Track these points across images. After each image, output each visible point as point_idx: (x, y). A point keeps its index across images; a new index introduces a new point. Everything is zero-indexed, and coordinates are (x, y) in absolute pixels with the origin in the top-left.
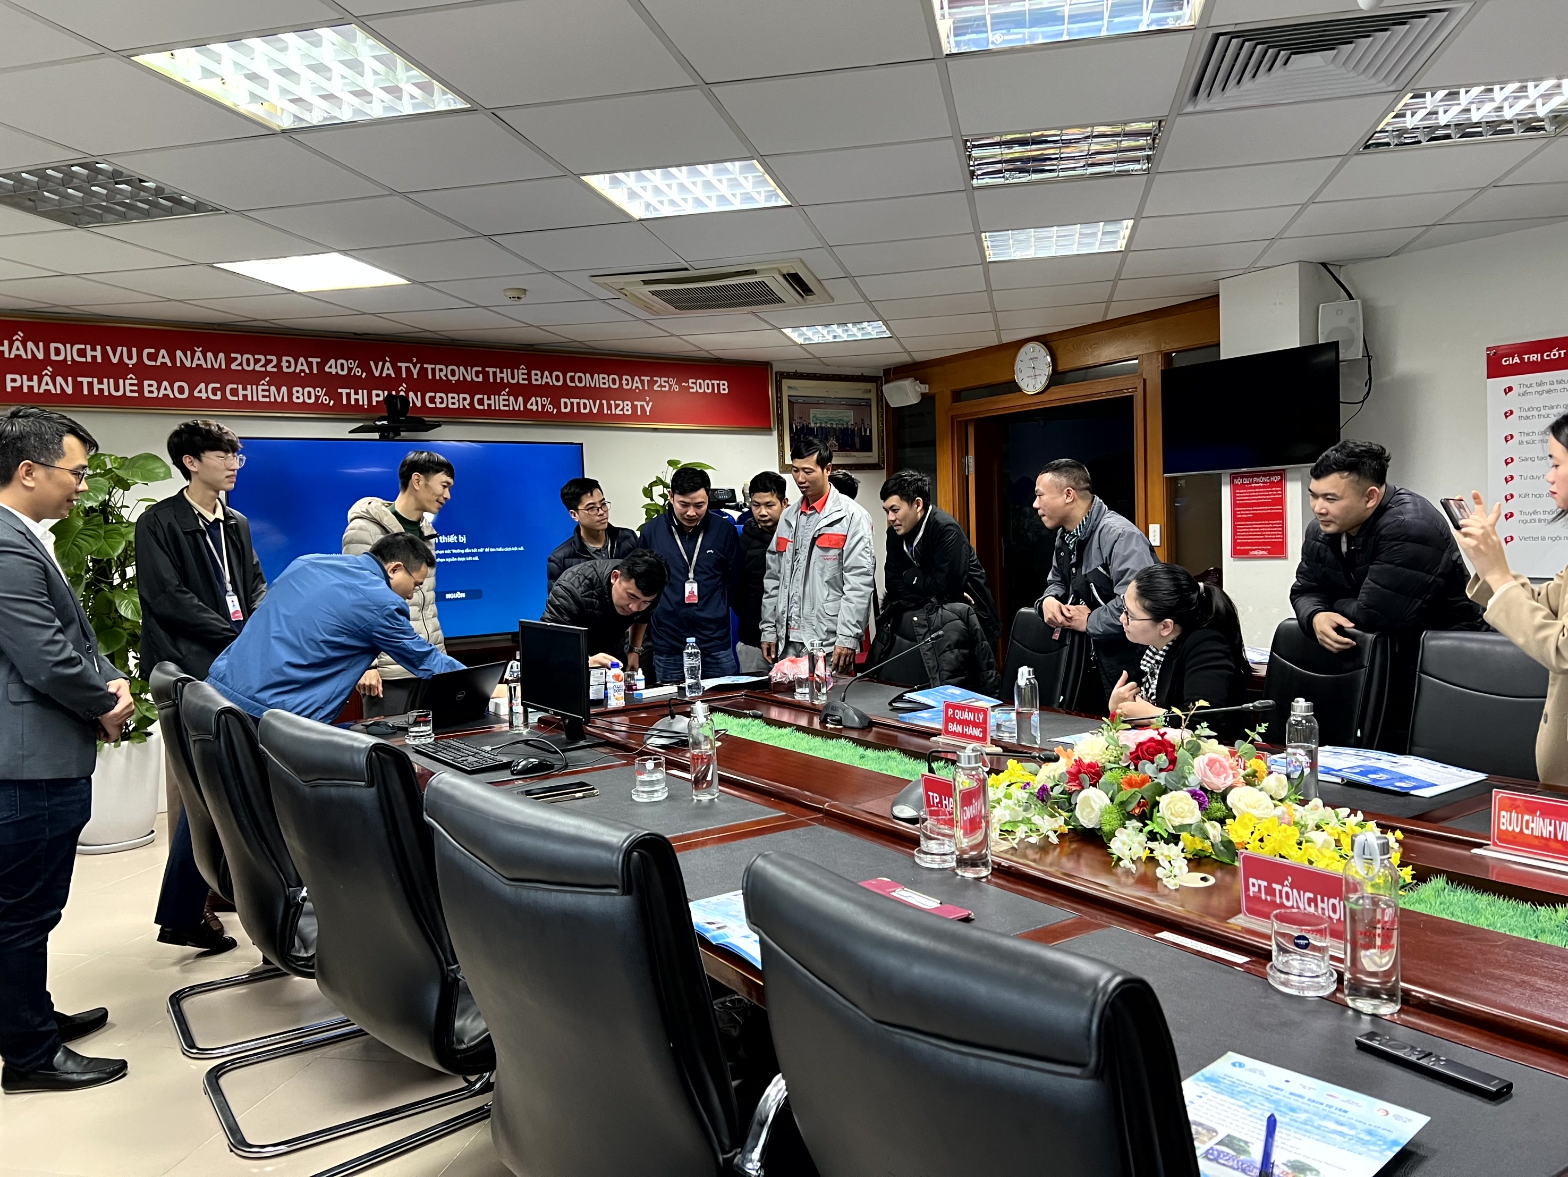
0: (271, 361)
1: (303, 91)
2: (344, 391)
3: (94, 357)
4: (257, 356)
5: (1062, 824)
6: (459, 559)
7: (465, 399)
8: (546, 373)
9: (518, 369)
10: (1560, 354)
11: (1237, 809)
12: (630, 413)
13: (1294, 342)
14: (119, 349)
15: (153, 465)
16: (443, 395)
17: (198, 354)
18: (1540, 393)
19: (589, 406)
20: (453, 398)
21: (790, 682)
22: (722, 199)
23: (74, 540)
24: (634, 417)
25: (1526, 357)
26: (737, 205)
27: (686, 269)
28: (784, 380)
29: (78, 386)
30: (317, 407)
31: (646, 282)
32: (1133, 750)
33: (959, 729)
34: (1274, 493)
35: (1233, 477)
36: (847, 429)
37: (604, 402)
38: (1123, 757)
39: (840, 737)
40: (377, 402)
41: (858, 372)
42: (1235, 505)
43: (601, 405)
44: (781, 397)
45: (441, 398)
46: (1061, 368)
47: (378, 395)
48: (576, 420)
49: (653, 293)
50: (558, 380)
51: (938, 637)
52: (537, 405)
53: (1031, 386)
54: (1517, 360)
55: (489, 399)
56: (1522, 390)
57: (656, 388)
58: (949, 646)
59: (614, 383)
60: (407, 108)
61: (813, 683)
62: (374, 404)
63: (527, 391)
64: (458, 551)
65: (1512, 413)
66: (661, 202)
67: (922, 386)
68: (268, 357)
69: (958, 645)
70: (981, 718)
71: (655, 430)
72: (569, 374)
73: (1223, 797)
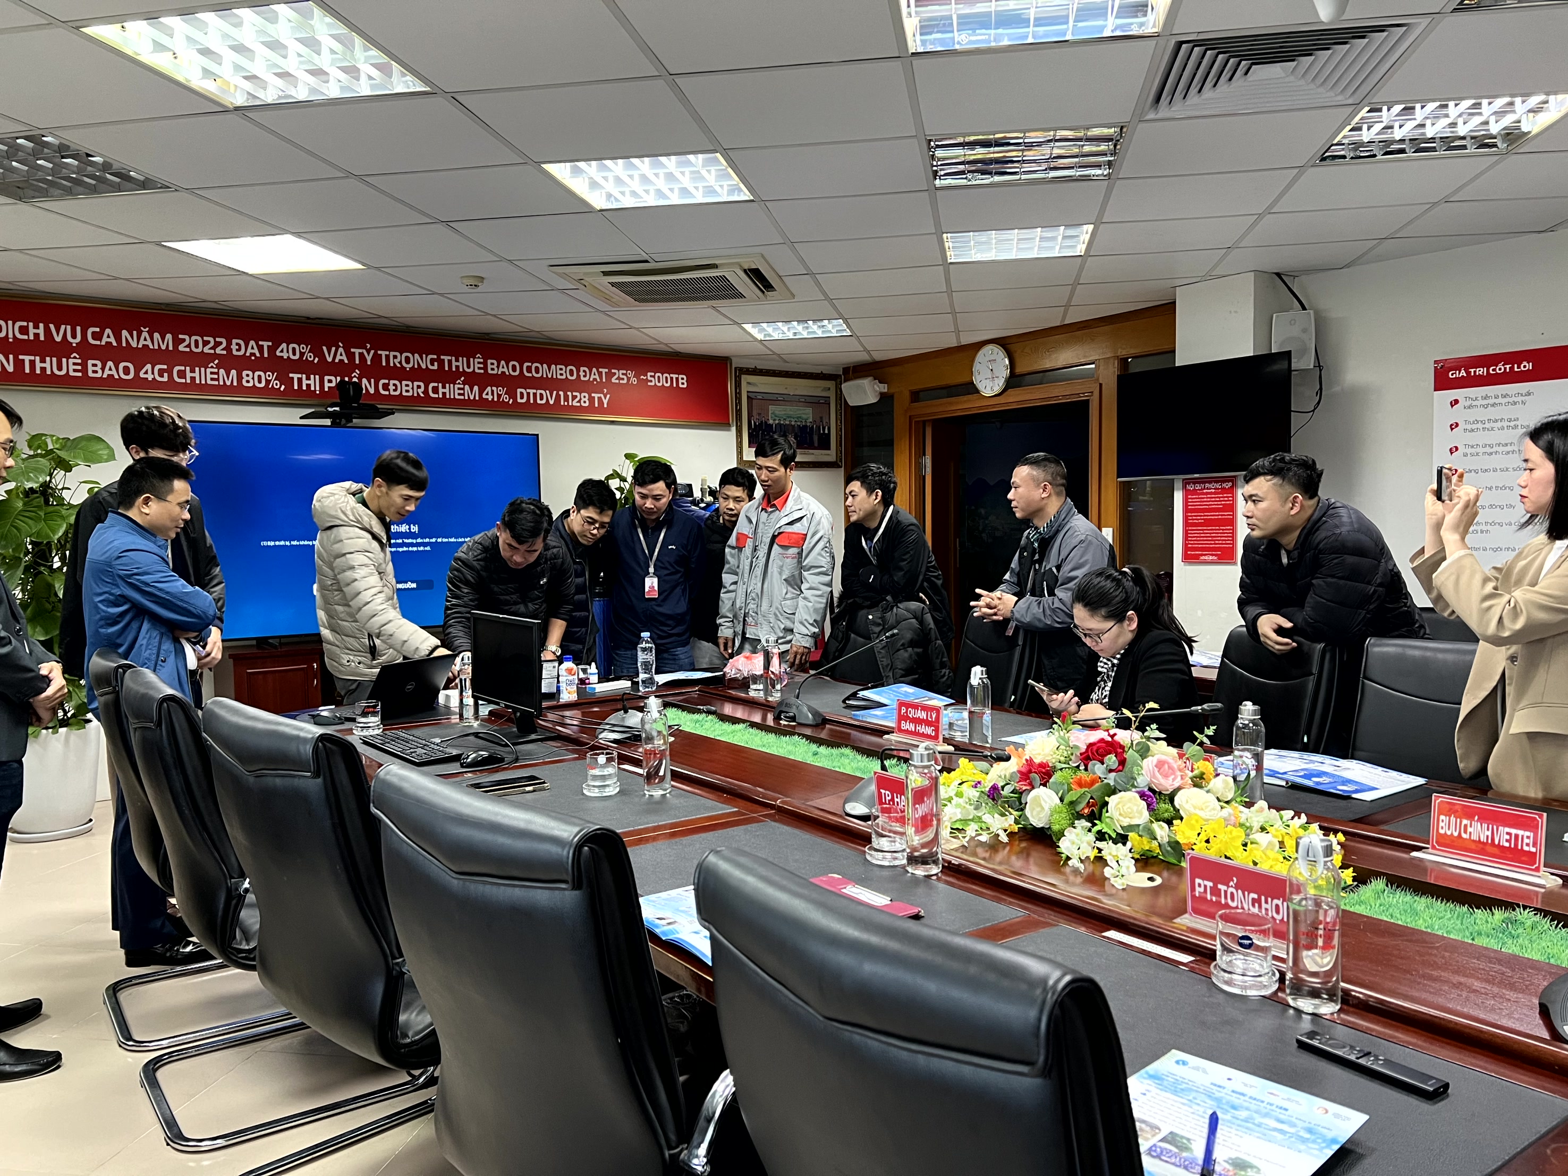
0: (221, 343)
1: (258, 68)
2: (296, 376)
3: (37, 335)
4: (205, 338)
5: (1012, 823)
6: (411, 549)
7: (419, 387)
8: (503, 363)
9: (474, 358)
10: (1505, 368)
11: (1185, 810)
12: (587, 404)
13: (1247, 350)
14: (63, 327)
15: (97, 446)
16: (397, 382)
17: (145, 334)
18: (1485, 407)
19: (546, 397)
20: (407, 385)
21: (745, 678)
22: (684, 191)
23: (13, 521)
24: (591, 409)
25: (1472, 370)
26: (699, 198)
27: (647, 261)
28: (743, 377)
29: (19, 364)
30: (267, 391)
31: (605, 274)
32: (1084, 750)
33: (911, 727)
34: (1225, 499)
35: (1186, 483)
36: (806, 426)
37: (561, 393)
38: (1073, 758)
39: (792, 734)
40: (329, 387)
41: (817, 370)
42: (1186, 510)
43: (558, 396)
44: (740, 393)
45: (394, 385)
46: (1019, 370)
47: (330, 381)
48: (532, 411)
49: (613, 284)
50: (514, 369)
51: (893, 635)
52: (493, 394)
53: (988, 388)
54: (1463, 373)
55: (444, 387)
56: (1468, 403)
57: (614, 380)
58: (903, 645)
59: (572, 375)
60: (364, 89)
61: (767, 679)
62: (326, 389)
63: (483, 380)
64: (410, 541)
65: (1457, 425)
66: (623, 193)
67: (881, 385)
68: (218, 339)
69: (912, 644)
70: (934, 716)
71: (613, 423)
72: (526, 364)
73: (1171, 798)
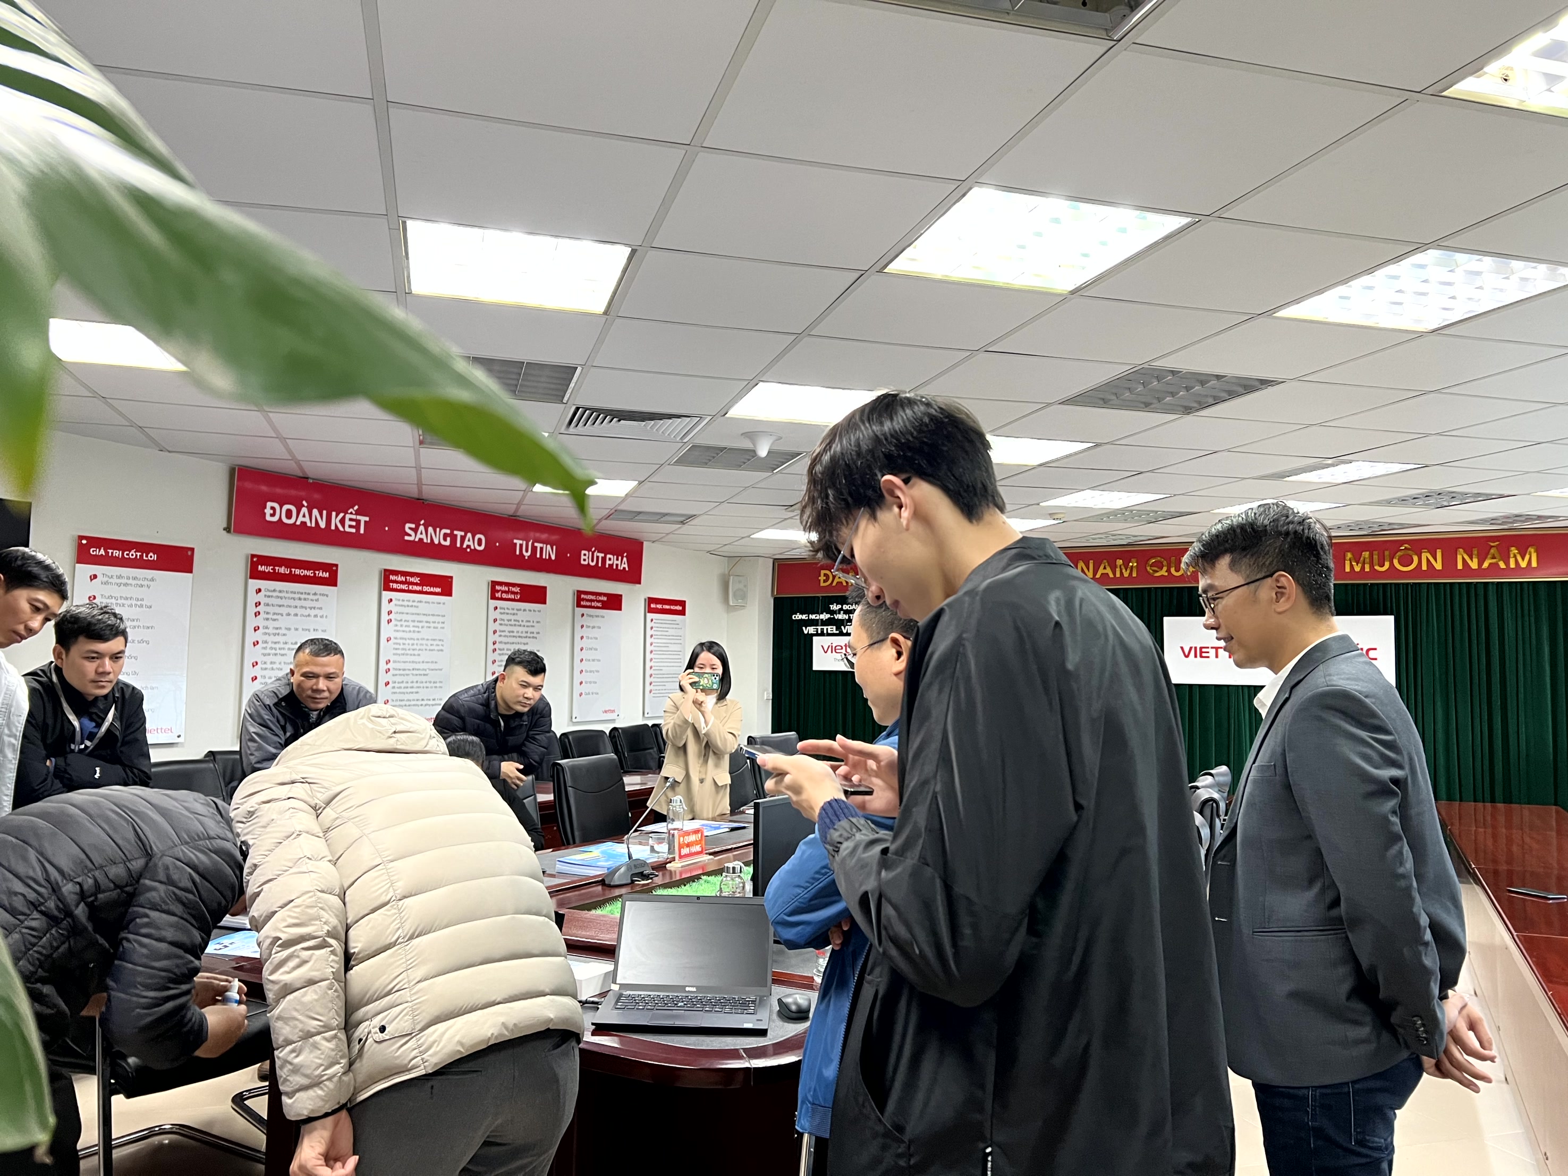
10: (136, 555)
18: (119, 585)
25: (110, 551)
33: (687, 851)
54: (102, 552)
56: (105, 579)
70: (700, 836)
